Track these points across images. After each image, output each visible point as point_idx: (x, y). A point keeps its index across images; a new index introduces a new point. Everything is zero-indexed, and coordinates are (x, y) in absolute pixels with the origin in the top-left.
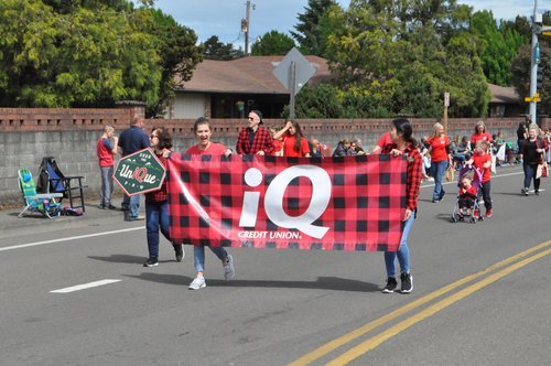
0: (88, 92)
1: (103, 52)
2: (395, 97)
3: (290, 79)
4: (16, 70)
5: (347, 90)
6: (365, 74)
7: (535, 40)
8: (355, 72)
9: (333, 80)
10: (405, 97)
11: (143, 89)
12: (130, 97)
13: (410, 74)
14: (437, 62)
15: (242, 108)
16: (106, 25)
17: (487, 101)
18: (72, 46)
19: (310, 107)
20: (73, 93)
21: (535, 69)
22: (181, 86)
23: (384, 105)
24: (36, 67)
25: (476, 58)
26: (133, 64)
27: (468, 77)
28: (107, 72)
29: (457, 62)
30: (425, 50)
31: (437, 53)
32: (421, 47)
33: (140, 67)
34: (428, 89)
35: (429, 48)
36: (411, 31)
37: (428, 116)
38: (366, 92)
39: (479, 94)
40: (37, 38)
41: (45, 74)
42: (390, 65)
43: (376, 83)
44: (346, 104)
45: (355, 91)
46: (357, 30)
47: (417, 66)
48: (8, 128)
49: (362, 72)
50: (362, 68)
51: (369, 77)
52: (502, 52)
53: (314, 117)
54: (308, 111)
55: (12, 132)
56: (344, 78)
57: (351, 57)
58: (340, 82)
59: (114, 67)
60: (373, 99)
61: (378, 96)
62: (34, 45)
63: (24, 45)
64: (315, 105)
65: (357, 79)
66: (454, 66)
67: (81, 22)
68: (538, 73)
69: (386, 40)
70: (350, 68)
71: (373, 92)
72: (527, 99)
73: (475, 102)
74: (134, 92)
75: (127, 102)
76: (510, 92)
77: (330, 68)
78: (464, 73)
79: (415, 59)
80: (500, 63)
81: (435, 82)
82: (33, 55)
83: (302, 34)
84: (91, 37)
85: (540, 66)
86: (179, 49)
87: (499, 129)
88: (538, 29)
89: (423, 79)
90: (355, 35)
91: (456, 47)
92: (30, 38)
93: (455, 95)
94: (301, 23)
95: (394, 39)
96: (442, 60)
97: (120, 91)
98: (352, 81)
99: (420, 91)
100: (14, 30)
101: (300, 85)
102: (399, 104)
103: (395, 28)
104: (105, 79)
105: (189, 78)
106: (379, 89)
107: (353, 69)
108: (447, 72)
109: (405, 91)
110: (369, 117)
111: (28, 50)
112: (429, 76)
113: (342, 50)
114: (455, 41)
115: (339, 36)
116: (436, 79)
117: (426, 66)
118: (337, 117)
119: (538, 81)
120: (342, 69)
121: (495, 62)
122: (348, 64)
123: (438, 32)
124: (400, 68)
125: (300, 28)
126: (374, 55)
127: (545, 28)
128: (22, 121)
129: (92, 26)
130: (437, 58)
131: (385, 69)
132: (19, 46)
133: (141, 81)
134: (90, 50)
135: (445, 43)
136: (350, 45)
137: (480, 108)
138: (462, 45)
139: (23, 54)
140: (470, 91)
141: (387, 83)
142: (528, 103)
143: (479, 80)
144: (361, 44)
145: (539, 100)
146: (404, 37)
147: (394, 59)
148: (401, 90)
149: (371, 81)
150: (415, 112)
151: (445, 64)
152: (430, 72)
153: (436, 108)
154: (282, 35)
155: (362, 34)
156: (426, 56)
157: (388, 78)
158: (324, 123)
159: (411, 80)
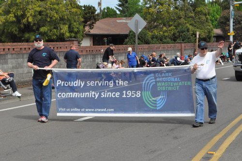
0: (53, 35)
1: (60, 18)
2: (174, 34)
3: (135, 27)
4: (22, 26)
5: (152, 32)
6: (159, 25)
8: (155, 24)
9: (146, 28)
10: (178, 34)
11: (76, 33)
12: (71, 37)
13: (179, 24)
14: (191, 19)
15: (106, 41)
16: (61, 5)
17: (213, 35)
18: (47, 15)
20: (47, 36)
21: (232, 21)
22: (89, 31)
23: (169, 38)
24: (32, 25)
25: (207, 16)
26: (72, 22)
27: (205, 25)
28: (62, 26)
29: (199, 18)
30: (185, 14)
31: (190, 15)
32: (183, 12)
33: (75, 24)
34: (188, 30)
35: (187, 12)
36: (179, 5)
37: (189, 42)
38: (161, 33)
39: (209, 32)
40: (32, 12)
41: (35, 28)
42: (171, 21)
43: (165, 28)
44: (152, 38)
45: (156, 32)
46: (156, 5)
47: (182, 20)
48: (24, 52)
50: (158, 22)
51: (161, 26)
55: (26, 53)
56: (151, 26)
57: (153, 17)
58: (149, 28)
59: (65, 24)
60: (164, 35)
61: (166, 34)
62: (31, 15)
63: (26, 15)
64: (139, 39)
65: (156, 27)
66: (198, 20)
67: (50, 4)
68: (233, 23)
69: (168, 9)
70: (153, 22)
71: (164, 33)
72: (229, 34)
73: (208, 36)
74: (73, 35)
75: (71, 39)
78: (202, 23)
79: (181, 18)
81: (191, 27)
82: (30, 20)
83: (120, 8)
84: (55, 11)
85: (234, 19)
86: (89, 15)
88: (233, 3)
89: (186, 26)
90: (155, 7)
91: (199, 12)
92: (28, 12)
93: (200, 33)
94: (120, 3)
95: (172, 9)
97: (68, 34)
98: (154, 28)
99: (184, 32)
100: (21, 9)
101: (140, 30)
102: (176, 37)
103: (172, 4)
104: (61, 29)
105: (93, 28)
106: (166, 31)
108: (195, 23)
109: (178, 32)
110: (163, 43)
111: (28, 17)
112: (188, 25)
113: (149, 13)
114: (199, 9)
115: (148, 8)
116: (191, 26)
117: (186, 20)
118: (149, 44)
119: (233, 26)
120: (149, 23)
122: (152, 20)
123: (191, 6)
124: (175, 22)
125: (120, 5)
126: (163, 16)
127: (236, 3)
128: (29, 48)
129: (55, 6)
130: (191, 17)
131: (168, 22)
132: (23, 16)
133: (76, 30)
134: (55, 17)
135: (194, 10)
136: (153, 12)
137: (210, 38)
138: (201, 11)
139: (26, 19)
140: (206, 31)
141: (169, 28)
142: (229, 36)
143: (210, 26)
144: (158, 12)
145: (234, 34)
146: (176, 8)
147: (172, 18)
148: (176, 31)
149: (162, 28)
150: (183, 41)
151: (194, 19)
152: (188, 23)
153: (192, 38)
154: (111, 9)
155: (158, 7)
156: (186, 16)
157: (170, 26)
158: (149, 46)
159: (180, 27)
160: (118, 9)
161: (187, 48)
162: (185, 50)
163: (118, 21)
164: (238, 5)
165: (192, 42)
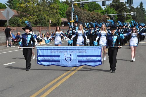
2: (36, 21)
3: (7, 15)
5: (22, 19)
7: (73, 6)
8: (24, 14)
9: (18, 16)
10: (38, 21)
13: (40, 14)
14: (47, 11)
17: (60, 22)
19: (12, 24)
21: (72, 14)
23: (33, 23)
25: (57, 10)
27: (55, 16)
29: (52, 11)
30: (44, 8)
31: (47, 9)
32: (43, 7)
34: (45, 19)
35: (45, 7)
36: (40, 3)
37: (45, 26)
38: (28, 20)
39: (58, 20)
42: (34, 12)
44: (22, 23)
45: (25, 19)
46: (25, 2)
47: (42, 12)
49: (26, 14)
50: (26, 13)
52: (62, 9)
53: (13, 26)
54: (12, 25)
57: (23, 10)
58: (21, 16)
61: (31, 21)
64: (14, 23)
65: (25, 16)
66: (51, 12)
68: (73, 15)
69: (33, 5)
70: (23, 13)
71: (30, 19)
72: (71, 22)
73: (57, 22)
76: (66, 20)
77: (17, 13)
78: (54, 14)
79: (41, 10)
80: (62, 12)
81: (47, 17)
83: (8, 4)
85: (74, 13)
87: (64, 29)
88: (73, 3)
89: (43, 16)
90: (24, 4)
91: (52, 7)
93: (52, 20)
94: (8, 1)
95: (35, 5)
96: (48, 11)
98: (24, 16)
99: (43, 19)
101: (10, 17)
102: (37, 23)
103: (35, 2)
106: (31, 19)
107: (24, 13)
108: (50, 14)
109: (39, 19)
112: (45, 15)
113: (21, 7)
114: (52, 6)
115: (20, 4)
117: (44, 12)
118: (20, 26)
119: (73, 17)
120: (21, 13)
121: (61, 12)
122: (23, 12)
123: (47, 3)
124: (37, 13)
126: (30, 9)
127: (75, 3)
130: (47, 10)
131: (33, 13)
135: (49, 6)
136: (23, 6)
137: (59, 24)
138: (53, 7)
140: (56, 19)
141: (33, 17)
143: (58, 16)
144: (26, 6)
145: (74, 22)
146: (38, 4)
147: (35, 10)
148: (37, 19)
149: (29, 16)
150: (41, 25)
151: (49, 12)
152: (45, 14)
153: (47, 24)
154: (3, 4)
155: (26, 3)
156: (44, 10)
157: (34, 16)
158: (17, 28)
159: (40, 16)
160: (7, 4)
161: (43, 29)
162: (42, 31)
163: (2, 12)
164: (77, 4)
165: (47, 26)
